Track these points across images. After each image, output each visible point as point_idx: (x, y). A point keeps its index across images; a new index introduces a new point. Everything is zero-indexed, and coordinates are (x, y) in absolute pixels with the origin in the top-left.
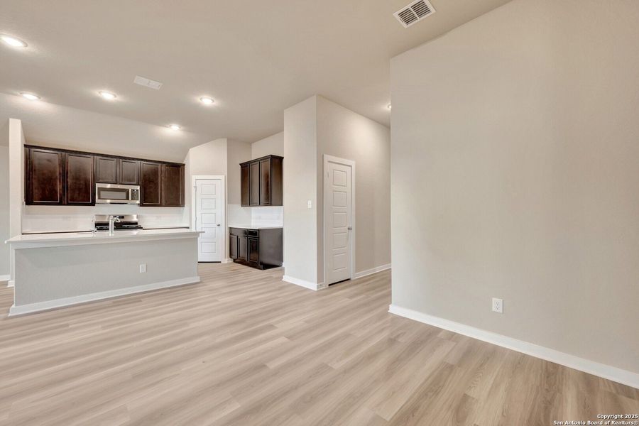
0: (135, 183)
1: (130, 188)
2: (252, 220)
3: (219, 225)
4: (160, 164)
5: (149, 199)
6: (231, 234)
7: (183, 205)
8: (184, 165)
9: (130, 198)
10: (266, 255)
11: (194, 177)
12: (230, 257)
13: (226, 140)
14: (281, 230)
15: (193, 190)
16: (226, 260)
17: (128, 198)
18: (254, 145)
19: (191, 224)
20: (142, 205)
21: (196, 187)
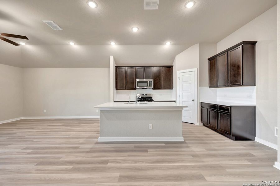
0: (151, 78)
1: (149, 81)
2: (217, 98)
3: (193, 100)
4: (161, 67)
5: (157, 86)
6: (201, 107)
7: (172, 88)
8: (173, 66)
9: (149, 86)
10: (237, 128)
11: (178, 72)
12: (201, 122)
13: (198, 45)
14: (254, 108)
15: (178, 79)
16: (198, 123)
17: (148, 86)
18: (218, 44)
19: (176, 99)
20: (153, 89)
21: (179, 78)
